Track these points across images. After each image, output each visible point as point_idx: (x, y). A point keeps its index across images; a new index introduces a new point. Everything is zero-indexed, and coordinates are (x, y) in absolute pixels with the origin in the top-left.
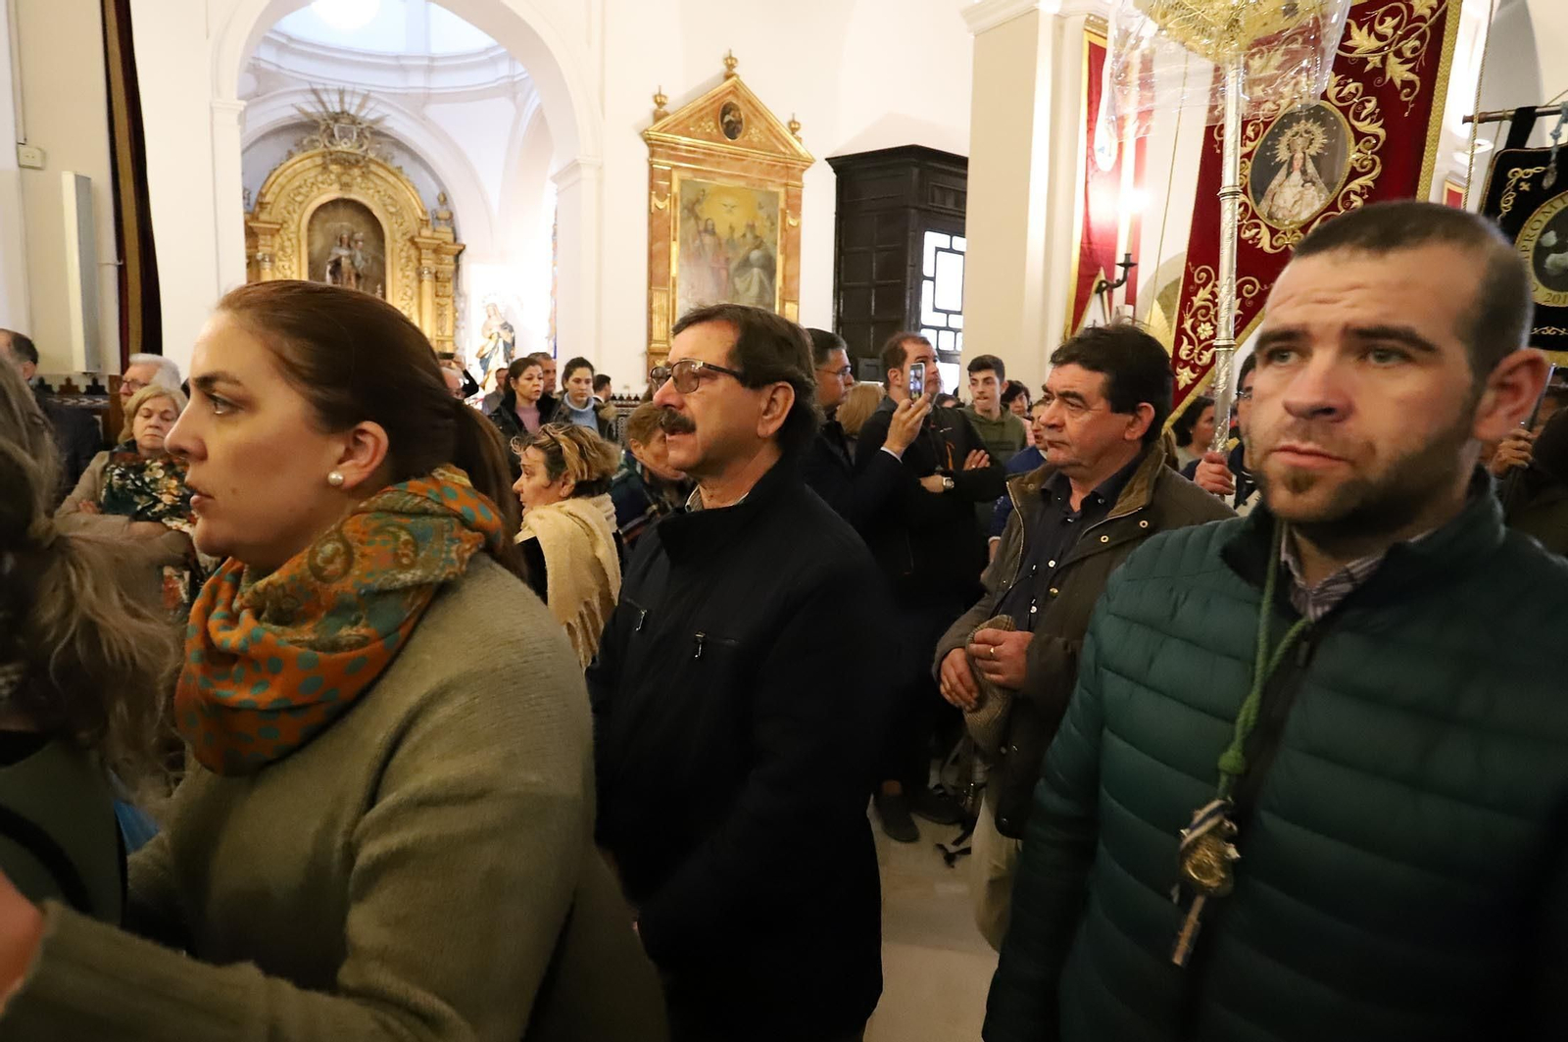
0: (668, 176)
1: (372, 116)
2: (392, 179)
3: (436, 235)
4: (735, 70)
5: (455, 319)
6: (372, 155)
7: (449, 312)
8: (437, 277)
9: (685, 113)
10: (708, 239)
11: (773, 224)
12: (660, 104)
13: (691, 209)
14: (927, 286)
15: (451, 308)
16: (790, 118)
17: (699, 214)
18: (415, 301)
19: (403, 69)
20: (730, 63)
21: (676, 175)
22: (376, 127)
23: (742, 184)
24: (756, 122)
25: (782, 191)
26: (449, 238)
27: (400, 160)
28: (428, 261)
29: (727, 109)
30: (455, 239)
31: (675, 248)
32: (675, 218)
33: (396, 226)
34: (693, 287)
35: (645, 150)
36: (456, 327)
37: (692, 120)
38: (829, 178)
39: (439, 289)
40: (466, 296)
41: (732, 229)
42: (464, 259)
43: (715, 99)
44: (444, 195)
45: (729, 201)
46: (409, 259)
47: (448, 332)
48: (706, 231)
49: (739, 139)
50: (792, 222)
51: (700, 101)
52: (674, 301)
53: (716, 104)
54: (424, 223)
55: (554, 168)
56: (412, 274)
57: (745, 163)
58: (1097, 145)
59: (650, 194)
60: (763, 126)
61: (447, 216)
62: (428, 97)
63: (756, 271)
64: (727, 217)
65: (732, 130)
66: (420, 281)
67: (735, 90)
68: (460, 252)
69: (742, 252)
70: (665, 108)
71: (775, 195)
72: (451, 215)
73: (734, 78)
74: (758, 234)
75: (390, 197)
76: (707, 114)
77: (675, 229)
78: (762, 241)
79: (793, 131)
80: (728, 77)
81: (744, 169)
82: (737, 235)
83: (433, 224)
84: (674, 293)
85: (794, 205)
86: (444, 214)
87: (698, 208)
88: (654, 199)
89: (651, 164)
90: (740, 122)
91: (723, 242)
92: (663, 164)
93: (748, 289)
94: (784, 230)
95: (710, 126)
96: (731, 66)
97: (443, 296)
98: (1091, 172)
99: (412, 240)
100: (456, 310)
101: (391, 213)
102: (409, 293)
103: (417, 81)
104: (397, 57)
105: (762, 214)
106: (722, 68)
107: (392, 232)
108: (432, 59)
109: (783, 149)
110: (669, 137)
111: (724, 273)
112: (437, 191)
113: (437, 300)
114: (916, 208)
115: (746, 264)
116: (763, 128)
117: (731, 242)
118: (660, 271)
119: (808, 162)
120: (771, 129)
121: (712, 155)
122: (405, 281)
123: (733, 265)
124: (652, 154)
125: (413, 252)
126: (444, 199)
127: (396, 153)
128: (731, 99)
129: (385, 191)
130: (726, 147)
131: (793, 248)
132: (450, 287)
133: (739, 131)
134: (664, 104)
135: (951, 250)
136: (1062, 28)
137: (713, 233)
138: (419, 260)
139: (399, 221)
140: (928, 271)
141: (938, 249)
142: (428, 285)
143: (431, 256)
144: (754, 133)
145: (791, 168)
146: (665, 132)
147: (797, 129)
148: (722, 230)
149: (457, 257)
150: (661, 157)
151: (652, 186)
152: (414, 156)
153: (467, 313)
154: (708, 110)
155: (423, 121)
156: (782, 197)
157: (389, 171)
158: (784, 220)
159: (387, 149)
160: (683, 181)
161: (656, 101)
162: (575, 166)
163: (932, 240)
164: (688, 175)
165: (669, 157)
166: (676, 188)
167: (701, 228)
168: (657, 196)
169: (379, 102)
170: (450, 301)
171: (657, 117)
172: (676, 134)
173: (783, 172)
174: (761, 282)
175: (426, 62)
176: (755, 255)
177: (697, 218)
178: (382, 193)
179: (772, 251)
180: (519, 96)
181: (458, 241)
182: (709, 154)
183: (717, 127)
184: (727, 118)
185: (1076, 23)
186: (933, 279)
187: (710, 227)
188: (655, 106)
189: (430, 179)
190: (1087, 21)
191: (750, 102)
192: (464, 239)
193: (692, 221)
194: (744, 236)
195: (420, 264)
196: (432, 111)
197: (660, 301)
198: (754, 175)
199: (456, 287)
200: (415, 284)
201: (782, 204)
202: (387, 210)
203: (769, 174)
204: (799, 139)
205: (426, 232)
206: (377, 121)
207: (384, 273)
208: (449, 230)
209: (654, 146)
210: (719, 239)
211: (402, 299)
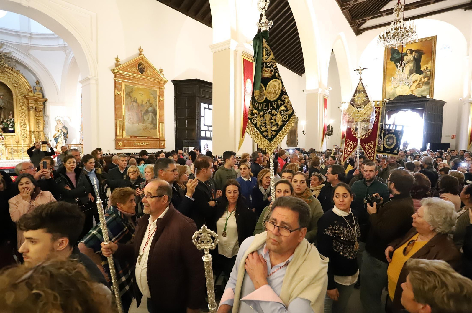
0: (121, 84)
1: (6, 51)
2: (15, 74)
3: (35, 95)
4: (142, 53)
5: (44, 124)
6: (6, 65)
7: (41, 122)
8: (36, 110)
9: (126, 65)
10: (135, 104)
11: (155, 100)
12: (118, 61)
13: (129, 95)
14: (202, 119)
15: (42, 120)
16: (160, 68)
17: (132, 96)
18: (27, 118)
19: (19, 36)
20: (141, 50)
21: (123, 84)
22: (8, 55)
23: (145, 87)
24: (149, 69)
25: (158, 90)
26: (41, 96)
27: (19, 68)
28: (32, 104)
29: (140, 64)
30: (43, 97)
31: (124, 106)
32: (124, 97)
33: (18, 91)
34: (130, 119)
35: (113, 76)
36: (44, 127)
37: (129, 67)
38: (172, 86)
39: (37, 114)
40: (48, 116)
41: (142, 101)
42: (47, 104)
43: (136, 61)
44: (38, 81)
45: (141, 92)
46: (24, 103)
47: (41, 128)
48: (134, 101)
49: (144, 74)
50: (162, 99)
51: (131, 62)
52: (124, 123)
53: (137, 63)
54: (30, 91)
55: (80, 78)
56: (25, 108)
57: (146, 81)
58: (247, 86)
59: (115, 90)
60: (152, 70)
61: (40, 89)
62: (30, 47)
63: (150, 114)
64: (141, 97)
65: (142, 71)
66: (29, 111)
67: (142, 59)
68: (45, 101)
69: (146, 108)
70: (119, 62)
71: (157, 91)
72: (41, 88)
73: (142, 55)
74: (151, 102)
75: (15, 81)
76: (133, 65)
77: (124, 100)
78: (152, 105)
79: (161, 72)
80: (140, 55)
81: (145, 83)
82: (144, 103)
83: (34, 91)
84: (124, 120)
85: (162, 94)
86: (38, 88)
87: (131, 95)
88: (116, 91)
89: (115, 80)
90: (144, 68)
91: (140, 105)
92: (119, 80)
93: (148, 119)
94: (159, 101)
95: (134, 69)
96: (141, 51)
97: (39, 116)
98: (245, 93)
99: (25, 97)
100: (44, 121)
101: (15, 86)
102: (24, 115)
103: (25, 41)
104: (16, 32)
105: (152, 96)
106: (138, 52)
107: (16, 94)
108: (31, 34)
109: (158, 77)
110: (121, 72)
111: (140, 114)
112: (35, 80)
113: (36, 117)
114: (198, 97)
115: (147, 112)
116: (152, 71)
117: (142, 105)
118: (119, 114)
119: (166, 82)
120: (154, 71)
121: (136, 78)
122: (22, 111)
123: (143, 112)
124: (115, 77)
125: (25, 101)
126: (38, 83)
127: (17, 65)
128: (141, 61)
129: (12, 78)
130: (140, 76)
131: (162, 107)
132: (41, 113)
133: (144, 71)
134: (119, 61)
135: (208, 108)
136: (236, 54)
137: (136, 102)
138: (28, 104)
139: (19, 89)
140: (202, 114)
141: (205, 108)
142: (32, 113)
143: (33, 102)
144: (149, 72)
145: (161, 83)
146: (119, 70)
147: (162, 72)
148: (139, 101)
149: (44, 103)
150: (118, 78)
151: (115, 87)
152: (25, 67)
153: (49, 122)
154: (134, 64)
155: (28, 55)
156: (158, 91)
157: (14, 72)
158: (159, 98)
159: (12, 63)
160: (126, 86)
161: (116, 60)
162: (88, 79)
163: (203, 106)
164: (128, 84)
165: (121, 78)
166: (123, 88)
167: (133, 100)
168: (117, 90)
169: (9, 46)
170: (42, 118)
171: (117, 65)
172: (123, 71)
173: (158, 84)
174: (152, 117)
175: (29, 35)
176: (150, 109)
177: (131, 97)
178: (11, 79)
179: (155, 108)
180: (67, 51)
181: (45, 98)
182: (134, 78)
183: (137, 69)
184: (140, 67)
185: (240, 53)
186: (204, 117)
187: (135, 100)
188: (116, 62)
189: (32, 75)
190: (243, 53)
191: (147, 63)
192: (47, 97)
193: (129, 98)
194: (146, 103)
195: (29, 105)
196: (32, 52)
197: (119, 123)
198: (149, 85)
199: (44, 113)
200: (26, 112)
201: (158, 94)
202: (14, 86)
203: (153, 85)
204: (163, 75)
205: (30, 94)
206: (8, 53)
207: (13, 107)
208: (41, 94)
209: (116, 74)
210: (138, 104)
211: (21, 117)
